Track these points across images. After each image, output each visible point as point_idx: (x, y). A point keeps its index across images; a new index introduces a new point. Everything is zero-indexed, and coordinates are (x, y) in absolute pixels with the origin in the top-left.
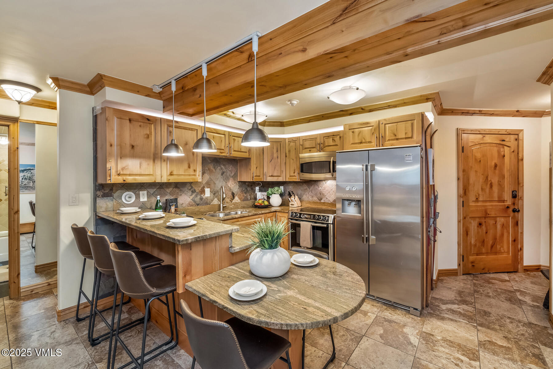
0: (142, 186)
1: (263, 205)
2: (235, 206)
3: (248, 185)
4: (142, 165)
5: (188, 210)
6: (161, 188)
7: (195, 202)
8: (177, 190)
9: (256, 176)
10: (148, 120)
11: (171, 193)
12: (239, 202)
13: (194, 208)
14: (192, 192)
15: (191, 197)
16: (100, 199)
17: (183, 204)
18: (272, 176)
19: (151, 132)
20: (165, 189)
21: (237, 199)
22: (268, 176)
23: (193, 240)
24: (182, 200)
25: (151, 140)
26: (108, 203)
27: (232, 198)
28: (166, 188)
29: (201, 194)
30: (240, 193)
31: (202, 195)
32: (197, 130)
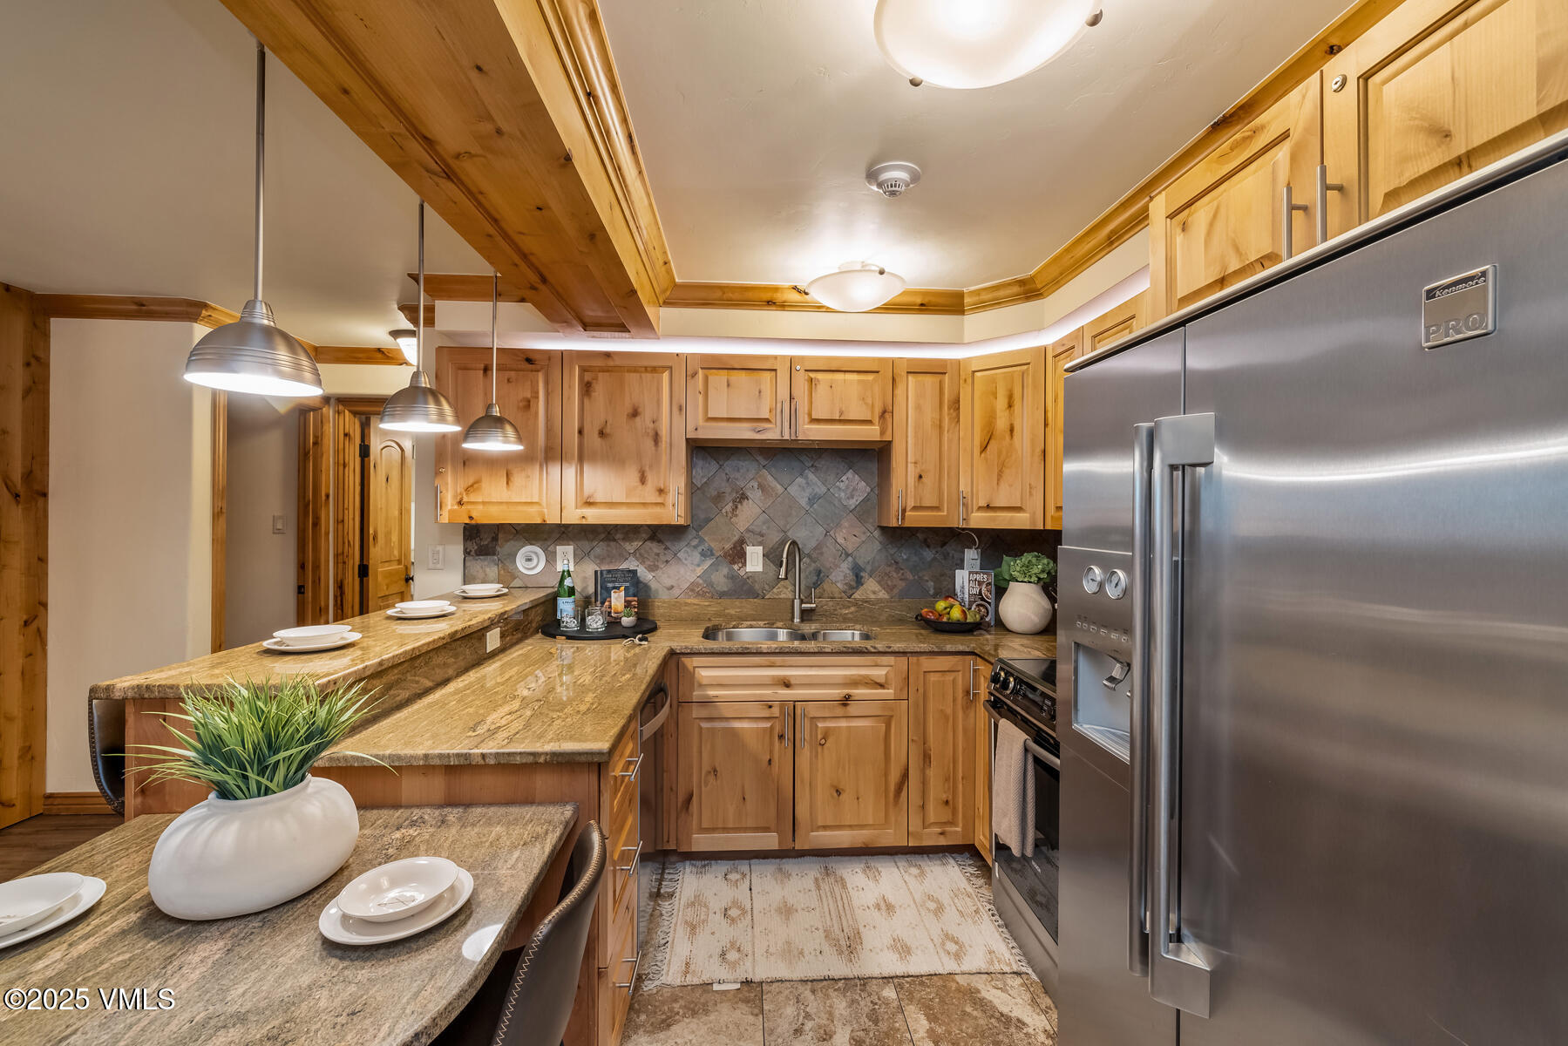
0: (564, 532)
1: (945, 620)
2: (862, 612)
3: (925, 540)
4: (512, 479)
5: (686, 608)
6: (610, 540)
7: (711, 584)
8: (654, 547)
9: (915, 508)
10: (529, 361)
11: (638, 555)
12: (881, 601)
13: (707, 604)
14: (703, 554)
15: (699, 571)
16: (471, 558)
17: (672, 587)
18: (988, 507)
19: (537, 393)
20: (622, 544)
21: (872, 589)
22: (975, 508)
23: (130, 694)
24: (669, 577)
25: (537, 413)
26: (488, 570)
27: (853, 583)
28: (623, 539)
29: (733, 562)
30: (888, 569)
31: (736, 567)
32: (671, 368)
